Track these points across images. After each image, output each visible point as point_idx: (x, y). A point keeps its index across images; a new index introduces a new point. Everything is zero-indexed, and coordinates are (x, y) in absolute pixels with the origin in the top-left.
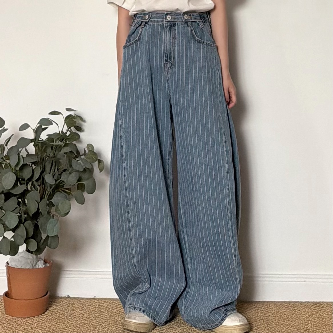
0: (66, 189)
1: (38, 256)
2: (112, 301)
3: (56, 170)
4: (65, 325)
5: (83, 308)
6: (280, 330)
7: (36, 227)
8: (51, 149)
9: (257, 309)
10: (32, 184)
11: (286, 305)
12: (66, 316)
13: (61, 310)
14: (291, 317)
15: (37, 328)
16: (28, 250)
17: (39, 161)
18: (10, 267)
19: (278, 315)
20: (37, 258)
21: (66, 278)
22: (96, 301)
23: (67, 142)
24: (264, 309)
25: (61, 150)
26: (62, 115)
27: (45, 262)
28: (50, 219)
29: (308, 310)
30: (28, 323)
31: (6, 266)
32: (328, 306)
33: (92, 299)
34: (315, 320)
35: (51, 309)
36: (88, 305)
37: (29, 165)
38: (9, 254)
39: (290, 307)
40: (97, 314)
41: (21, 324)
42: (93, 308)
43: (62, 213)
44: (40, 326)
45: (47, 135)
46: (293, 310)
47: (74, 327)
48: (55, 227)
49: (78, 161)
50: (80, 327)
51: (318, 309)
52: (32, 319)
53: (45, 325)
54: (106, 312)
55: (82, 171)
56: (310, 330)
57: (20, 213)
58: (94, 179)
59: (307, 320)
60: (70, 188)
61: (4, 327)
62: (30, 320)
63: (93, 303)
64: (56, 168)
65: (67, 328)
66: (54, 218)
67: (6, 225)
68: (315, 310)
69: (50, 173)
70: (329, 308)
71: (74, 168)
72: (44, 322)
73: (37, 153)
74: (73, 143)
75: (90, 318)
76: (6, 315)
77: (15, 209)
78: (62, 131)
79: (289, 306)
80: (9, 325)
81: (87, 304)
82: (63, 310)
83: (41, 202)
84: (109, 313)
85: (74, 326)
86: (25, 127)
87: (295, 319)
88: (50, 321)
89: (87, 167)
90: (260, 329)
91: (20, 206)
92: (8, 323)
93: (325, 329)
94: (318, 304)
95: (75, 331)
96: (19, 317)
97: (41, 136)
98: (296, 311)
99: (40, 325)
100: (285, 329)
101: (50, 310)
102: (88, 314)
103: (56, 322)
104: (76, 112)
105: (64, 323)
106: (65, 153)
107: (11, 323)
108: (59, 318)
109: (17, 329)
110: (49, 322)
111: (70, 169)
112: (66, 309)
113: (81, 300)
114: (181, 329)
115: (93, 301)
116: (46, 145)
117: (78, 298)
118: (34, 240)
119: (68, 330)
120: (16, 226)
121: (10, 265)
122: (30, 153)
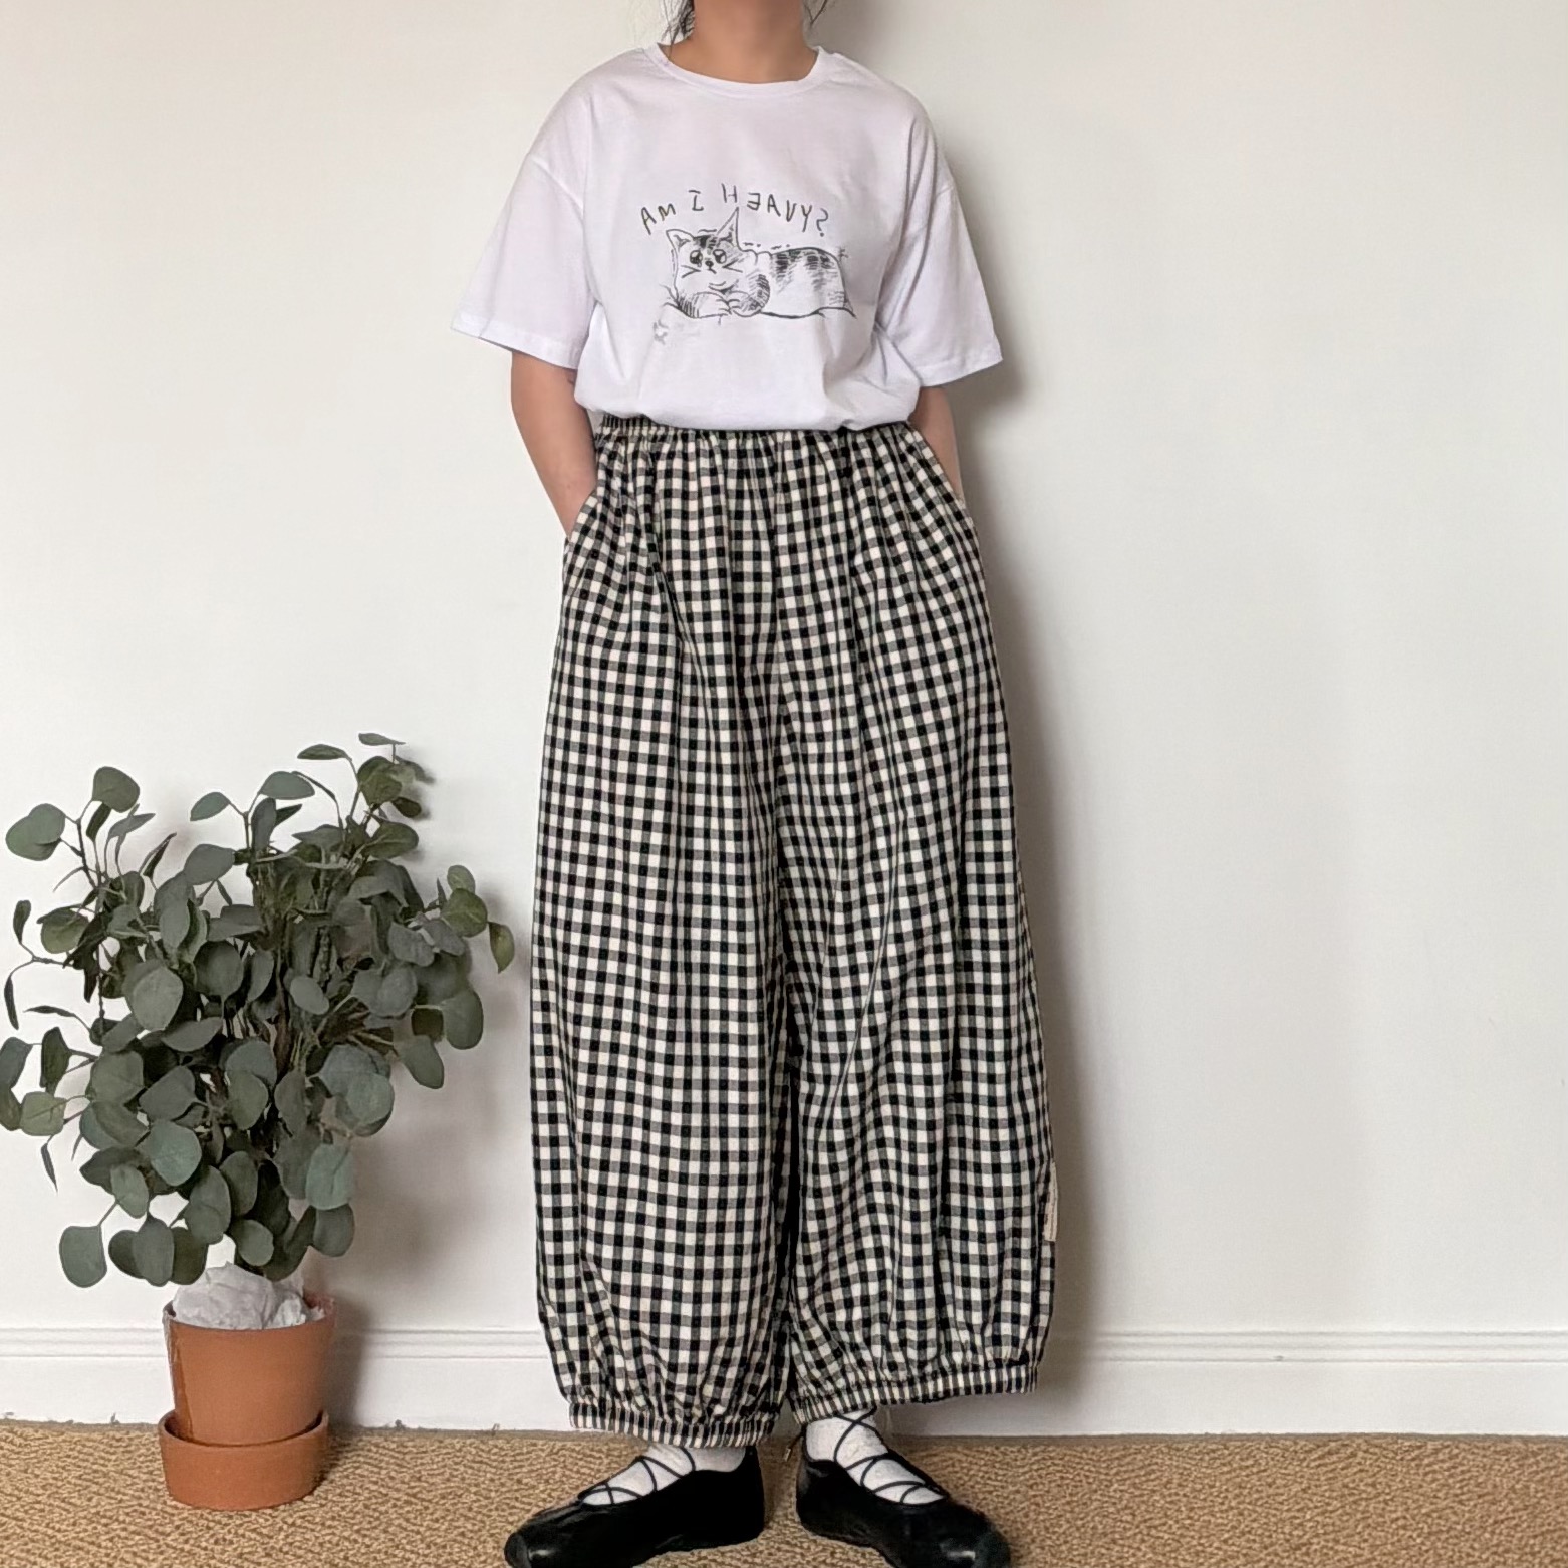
0: (371, 1031)
1: (283, 1281)
2: (559, 1444)
3: (334, 965)
4: (392, 1540)
5: (455, 1473)
6: (1199, 1548)
7: (268, 1176)
8: (310, 884)
9: (1104, 1465)
10: (250, 1016)
11: (1213, 1451)
12: (393, 1501)
13: (375, 1479)
14: (1237, 1496)
15: (287, 1553)
16: (240, 1262)
17: (270, 928)
18: (178, 1323)
19: (1187, 1489)
20: (277, 1288)
21: (388, 1357)
22: (500, 1442)
23: (371, 859)
24: (1131, 1467)
25: (348, 889)
26: (350, 760)
27: (309, 1303)
28: (317, 1146)
29: (1297, 1469)
30: (254, 1530)
31: (163, 1321)
32: (1372, 1450)
33: (485, 1438)
34: (1330, 1508)
35: (335, 1475)
36: (474, 1461)
37: (236, 946)
38: (174, 1279)
39: (1229, 1458)
40: (508, 1495)
41: (228, 1537)
42: (493, 1470)
43: (361, 1124)
44: (298, 1544)
45: (296, 836)
46: (1241, 1468)
47: (423, 1545)
48: (336, 1177)
49: (415, 928)
50: (444, 1547)
51: (1334, 1462)
52: (270, 1515)
53: (317, 1538)
54: (542, 1487)
55: (431, 965)
56: (1314, 1547)
57: (206, 1127)
58: (475, 994)
59: (1297, 1507)
60: (388, 1029)
61: (163, 1548)
62: (261, 1520)
63: (489, 1451)
64: (335, 958)
65: (396, 1552)
66: (332, 1143)
67: (156, 1174)
68: (1325, 1469)
69: (311, 975)
70: (1375, 1457)
71: (398, 956)
72: (311, 1526)
73: (262, 903)
74: (392, 865)
75: (485, 1511)
76: (174, 1503)
77: (186, 1114)
78: (350, 819)
79: (1226, 1452)
80: (182, 1539)
81: (469, 1457)
82: (383, 1479)
83: (278, 1086)
84: (553, 1490)
85: (422, 1541)
86: (212, 804)
87: (1249, 1503)
88: (336, 1523)
89: (448, 950)
90: (1123, 1546)
91: (203, 1100)
92: (182, 1534)
93: (1371, 1540)
94: (1333, 1444)
95: (426, 1559)
96: (221, 1511)
97: (272, 838)
98: (1253, 1473)
99: (298, 1538)
100: (1215, 1545)
101: (332, 1481)
102: (475, 1493)
103: (356, 1527)
104: (397, 746)
105: (386, 1531)
106: (365, 902)
107: (190, 1532)
108: (367, 1511)
109: (213, 1558)
110: (330, 1527)
111: (385, 961)
112: (393, 1474)
113: (447, 1441)
114: (824, 1550)
115: (491, 1442)
116: (291, 869)
117: (435, 1431)
118: (261, 1226)
119: (403, 1557)
120: (194, 1174)
121: (178, 1318)
122: (235, 902)
